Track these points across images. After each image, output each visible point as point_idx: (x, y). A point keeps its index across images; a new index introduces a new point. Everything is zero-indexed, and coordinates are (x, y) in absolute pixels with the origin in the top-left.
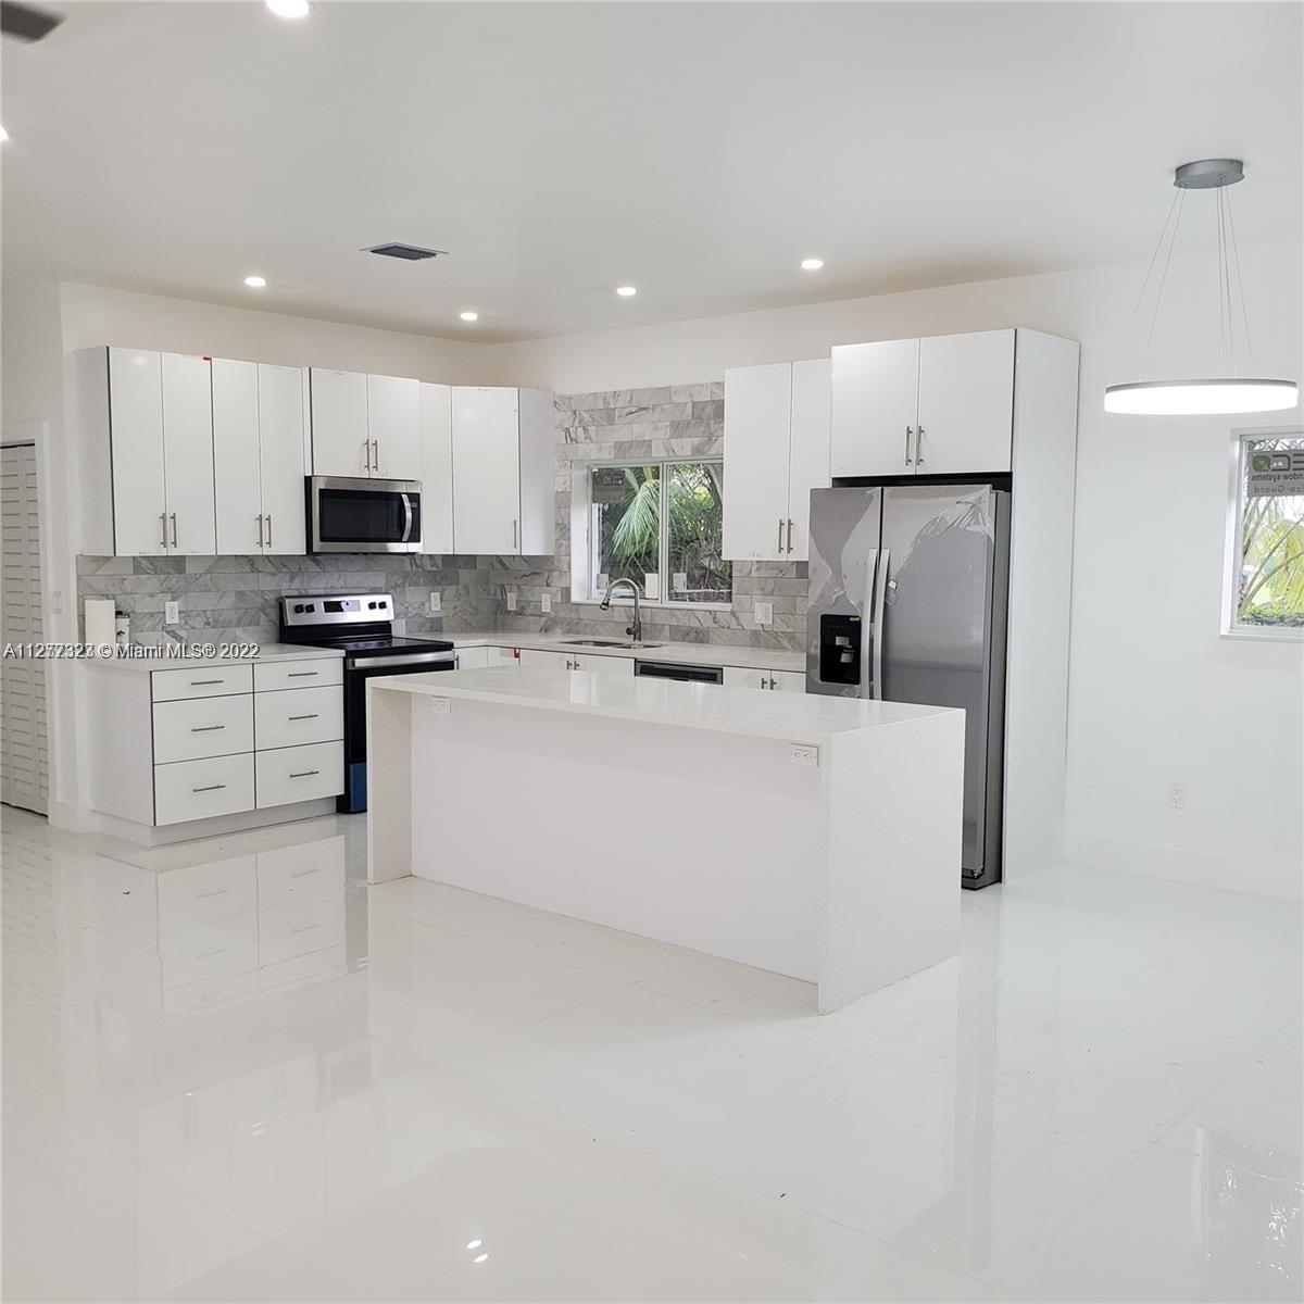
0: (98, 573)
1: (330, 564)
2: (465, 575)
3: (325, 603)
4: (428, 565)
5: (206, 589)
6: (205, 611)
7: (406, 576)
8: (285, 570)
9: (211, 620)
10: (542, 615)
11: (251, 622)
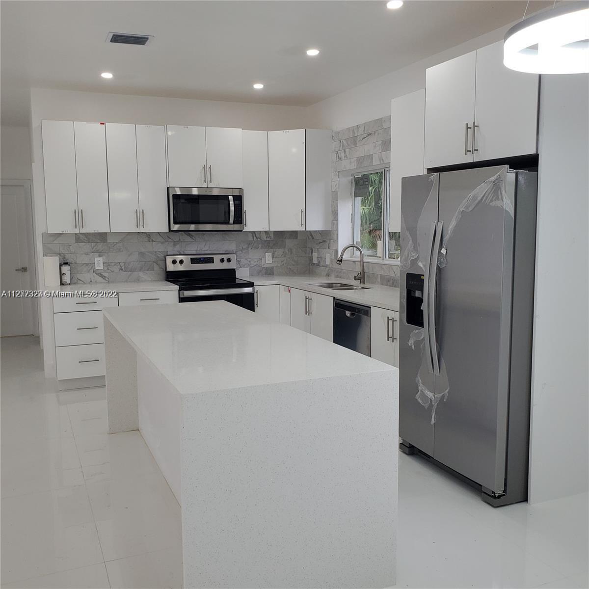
0: (55, 242)
1: (199, 237)
2: (289, 243)
3: (191, 258)
4: (264, 237)
5: (120, 251)
6: (120, 263)
7: (249, 244)
8: (170, 240)
9: (123, 268)
10: (326, 266)
11: (149, 269)
